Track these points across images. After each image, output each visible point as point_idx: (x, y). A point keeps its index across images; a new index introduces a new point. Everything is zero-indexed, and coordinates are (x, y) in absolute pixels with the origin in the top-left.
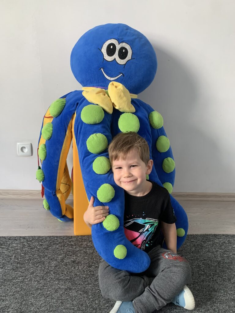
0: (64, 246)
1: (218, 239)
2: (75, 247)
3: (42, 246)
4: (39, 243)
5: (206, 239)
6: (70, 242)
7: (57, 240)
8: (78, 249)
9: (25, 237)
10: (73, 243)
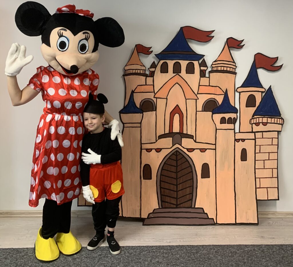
0: (149, 252)
1: (248, 248)
2: (156, 253)
3: (136, 252)
4: (134, 251)
5: (240, 248)
6: (153, 250)
7: (144, 248)
8: (158, 254)
9: (124, 246)
10: (154, 251)
